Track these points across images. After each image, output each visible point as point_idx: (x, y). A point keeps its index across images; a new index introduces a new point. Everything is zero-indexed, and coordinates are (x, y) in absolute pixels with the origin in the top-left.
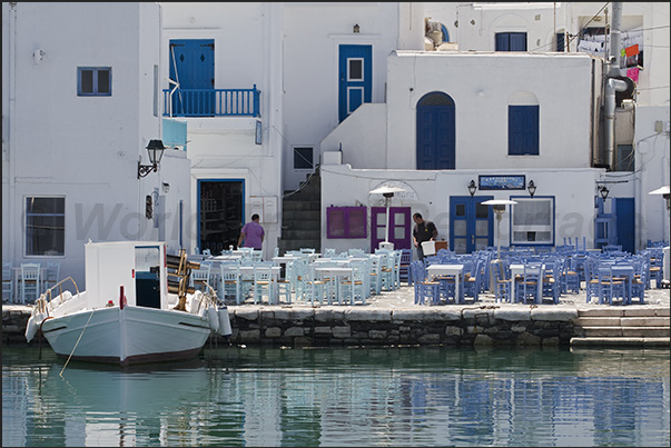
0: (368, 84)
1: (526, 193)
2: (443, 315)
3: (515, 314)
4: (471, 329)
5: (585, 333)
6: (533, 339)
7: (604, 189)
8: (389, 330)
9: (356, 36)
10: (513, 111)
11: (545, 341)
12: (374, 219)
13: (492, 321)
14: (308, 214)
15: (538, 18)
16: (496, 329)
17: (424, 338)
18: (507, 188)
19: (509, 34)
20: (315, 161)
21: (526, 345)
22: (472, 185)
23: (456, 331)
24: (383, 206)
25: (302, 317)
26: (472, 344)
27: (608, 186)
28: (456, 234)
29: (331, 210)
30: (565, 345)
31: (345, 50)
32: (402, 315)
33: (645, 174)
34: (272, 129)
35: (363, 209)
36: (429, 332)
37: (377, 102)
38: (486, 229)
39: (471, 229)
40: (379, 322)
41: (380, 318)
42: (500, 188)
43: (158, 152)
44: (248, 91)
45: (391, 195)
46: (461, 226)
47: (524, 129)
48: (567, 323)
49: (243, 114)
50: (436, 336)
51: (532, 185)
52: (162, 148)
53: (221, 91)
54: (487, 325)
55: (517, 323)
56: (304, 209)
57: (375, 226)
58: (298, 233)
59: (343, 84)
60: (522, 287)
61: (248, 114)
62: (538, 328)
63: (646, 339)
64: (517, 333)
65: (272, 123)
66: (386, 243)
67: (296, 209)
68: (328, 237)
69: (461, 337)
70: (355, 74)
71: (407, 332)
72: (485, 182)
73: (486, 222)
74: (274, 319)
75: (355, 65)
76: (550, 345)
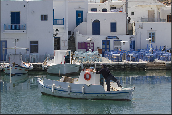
0: (82, 18)
1: (117, 39)
2: (120, 64)
3: (134, 64)
4: (126, 67)
5: (148, 67)
6: (138, 69)
7: (131, 39)
8: (109, 67)
9: (80, 9)
10: (111, 23)
11: (140, 69)
12: (87, 45)
13: (130, 65)
14: (73, 44)
15: (99, 6)
16: (131, 67)
17: (116, 69)
18: (113, 39)
19: (94, 9)
20: (72, 33)
21: (136, 70)
22: (106, 38)
23: (123, 67)
24: (89, 42)
25: (92, 65)
26: (126, 70)
27: (132, 38)
28: (103, 48)
29: (79, 43)
30: (144, 70)
31: (78, 12)
32: (112, 64)
33: (137, 36)
34: (66, 27)
35: (85, 43)
36: (117, 67)
37: (84, 22)
38: (109, 47)
39: (106, 47)
40: (107, 65)
41: (108, 65)
42: (112, 39)
43: (58, 32)
44: (62, 19)
45: (91, 40)
46: (104, 46)
47: (114, 27)
48: (145, 65)
49: (61, 24)
50: (119, 68)
51: (118, 38)
52: (58, 31)
53: (56, 19)
54: (129, 66)
55: (135, 65)
56: (71, 43)
57: (87, 46)
58: (71, 48)
59: (77, 18)
60: (132, 58)
61: (62, 24)
62: (139, 66)
63: (160, 68)
64: (135, 67)
65: (66, 26)
66: (90, 50)
67: (70, 43)
68: (78, 48)
69: (124, 68)
70: (79, 16)
71: (113, 67)
72: (109, 37)
73: (108, 45)
74: (86, 65)
75: (79, 14)
76: (141, 70)
